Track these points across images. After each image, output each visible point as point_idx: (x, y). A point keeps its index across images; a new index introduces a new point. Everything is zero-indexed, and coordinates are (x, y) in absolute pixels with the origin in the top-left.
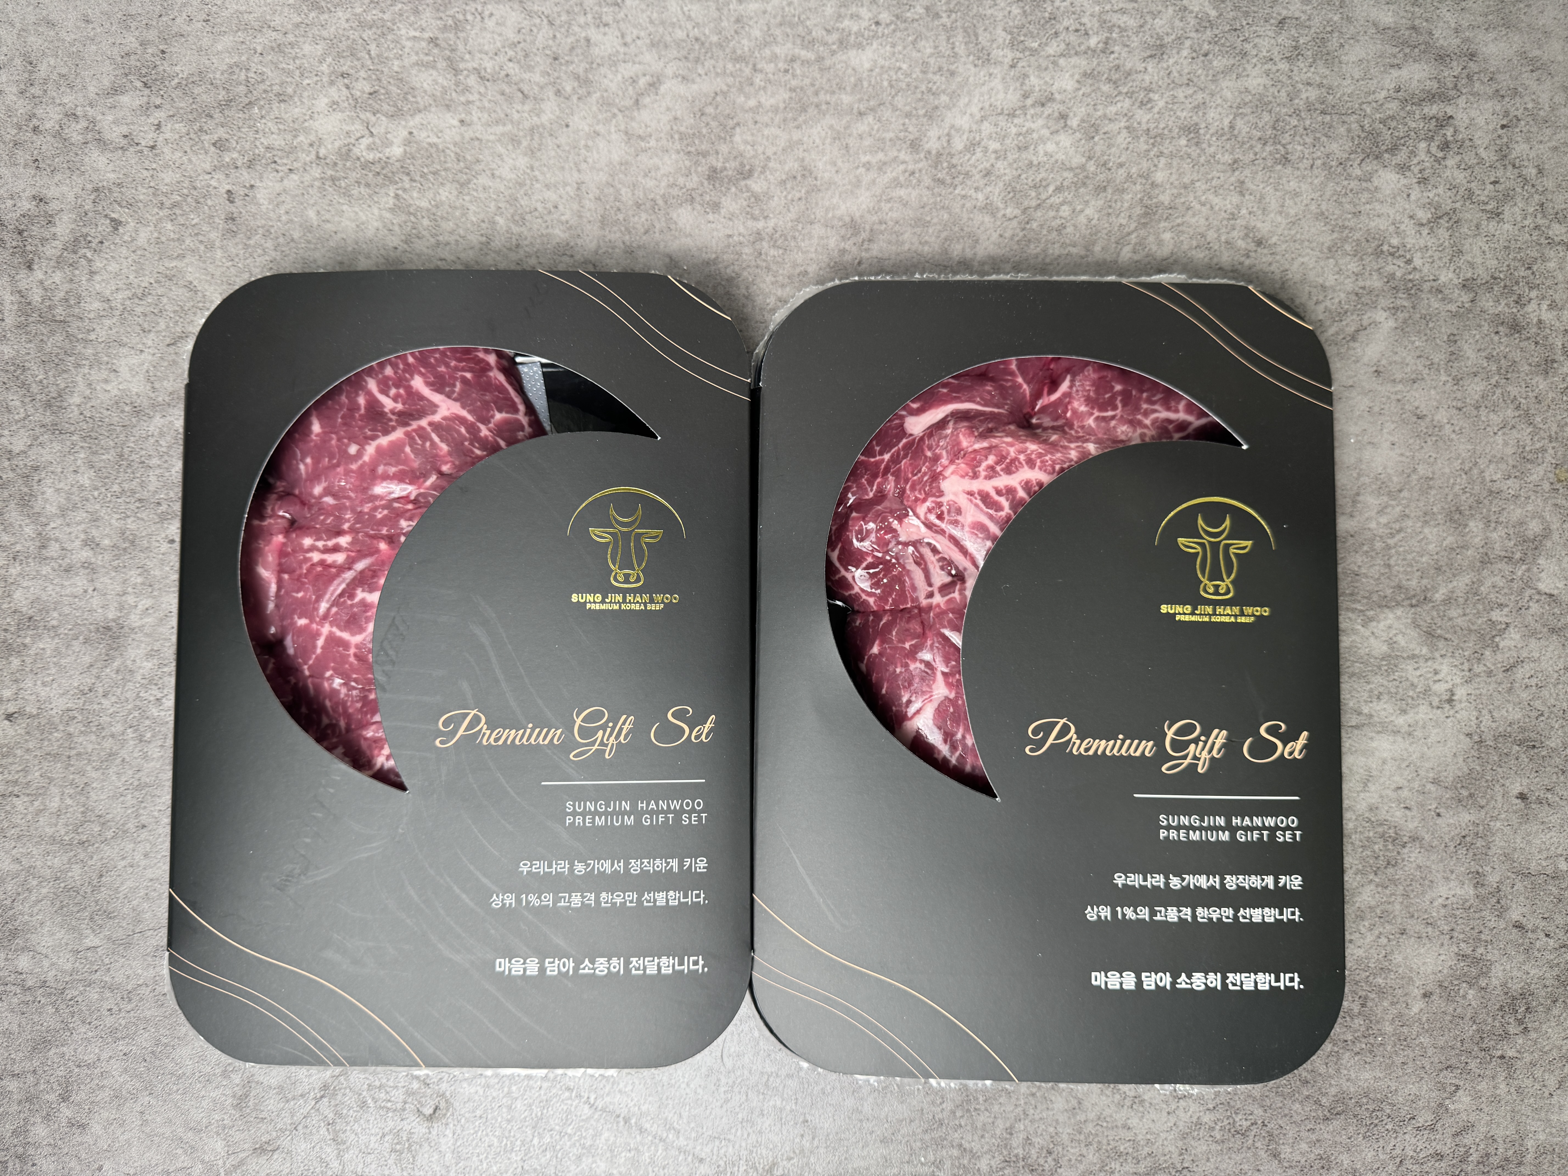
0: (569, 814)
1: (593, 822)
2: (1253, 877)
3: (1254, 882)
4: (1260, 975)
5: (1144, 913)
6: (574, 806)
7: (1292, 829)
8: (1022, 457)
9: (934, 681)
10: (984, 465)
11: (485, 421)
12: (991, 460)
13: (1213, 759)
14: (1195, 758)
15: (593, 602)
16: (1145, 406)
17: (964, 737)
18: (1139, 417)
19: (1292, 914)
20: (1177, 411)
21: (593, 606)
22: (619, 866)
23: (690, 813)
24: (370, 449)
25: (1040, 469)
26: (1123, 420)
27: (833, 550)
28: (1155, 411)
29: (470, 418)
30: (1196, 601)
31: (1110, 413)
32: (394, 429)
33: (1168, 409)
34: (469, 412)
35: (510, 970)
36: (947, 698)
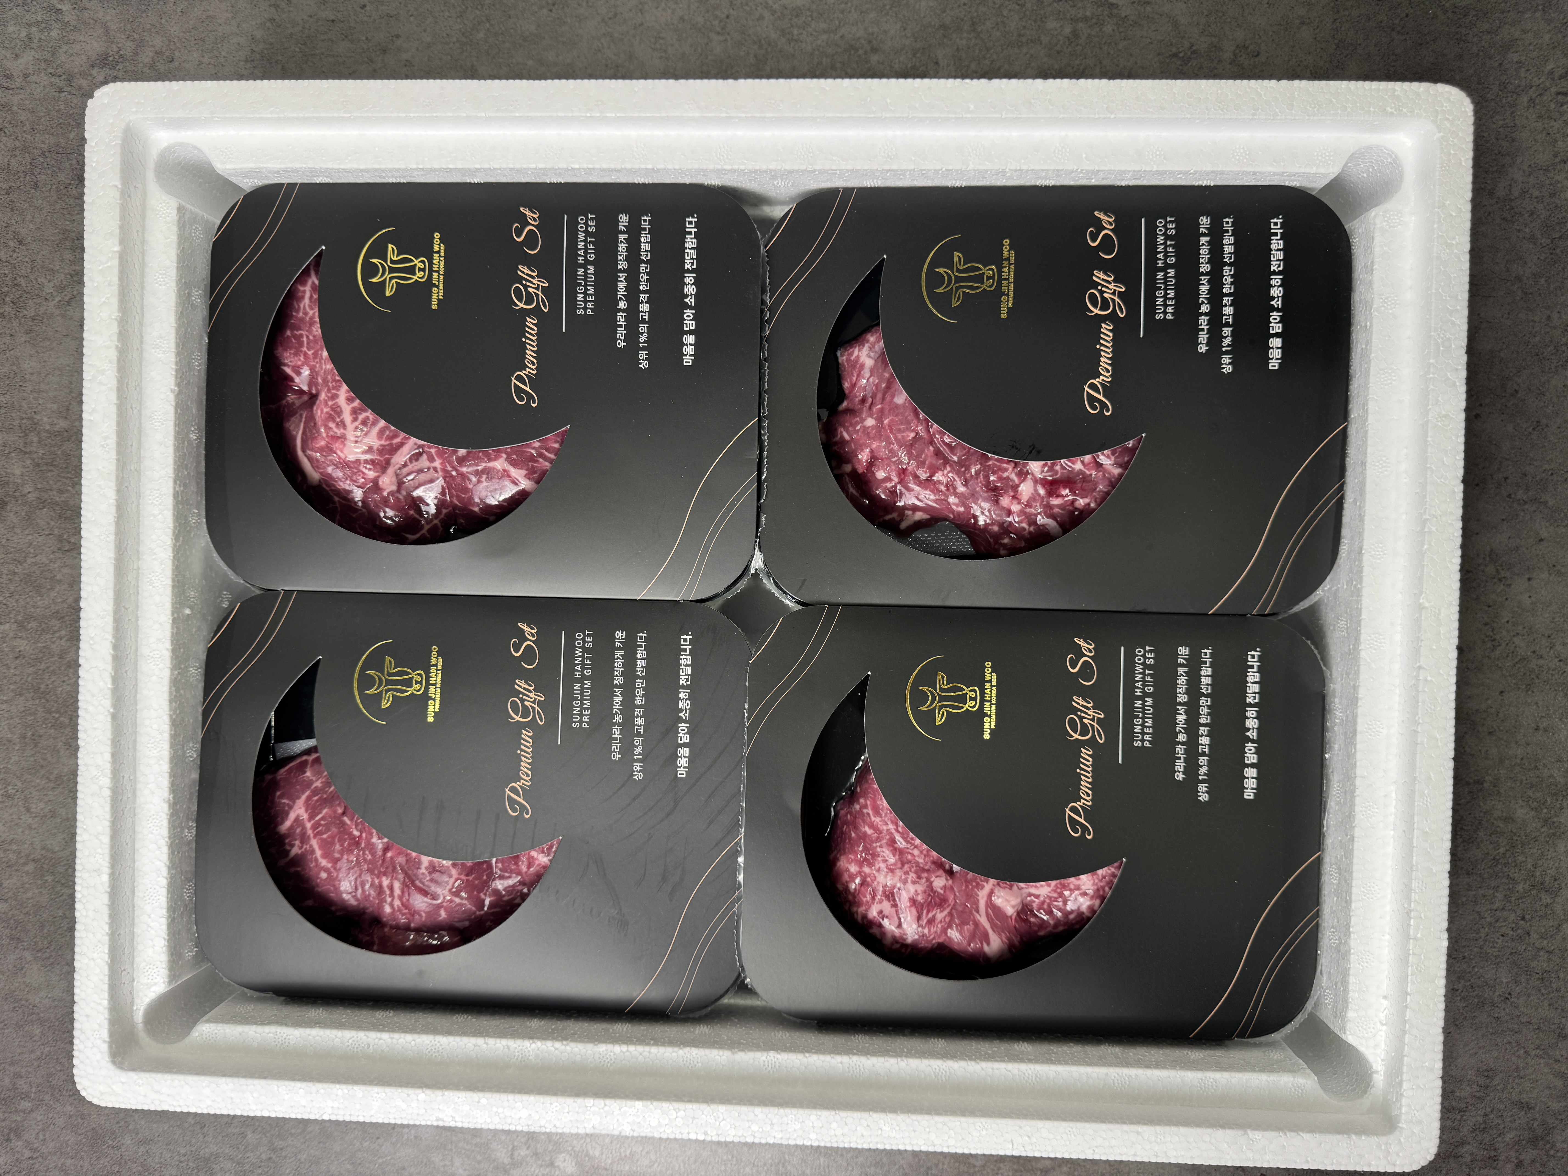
0: (581, 725)
1: (587, 709)
3: (622, 248)
4: (686, 245)
5: (643, 328)
6: (576, 722)
7: (587, 220)
8: (330, 403)
9: (494, 468)
10: (335, 430)
11: (310, 783)
12: (332, 425)
13: (538, 276)
14: (537, 288)
16: (301, 314)
17: (534, 448)
18: (308, 319)
19: (646, 222)
20: (304, 292)
22: (618, 691)
23: (584, 642)
24: (324, 863)
25: (338, 390)
26: (310, 331)
28: (304, 307)
29: (307, 793)
31: (305, 339)
32: (311, 846)
33: (303, 297)
34: (303, 793)
35: (685, 768)
36: (506, 460)
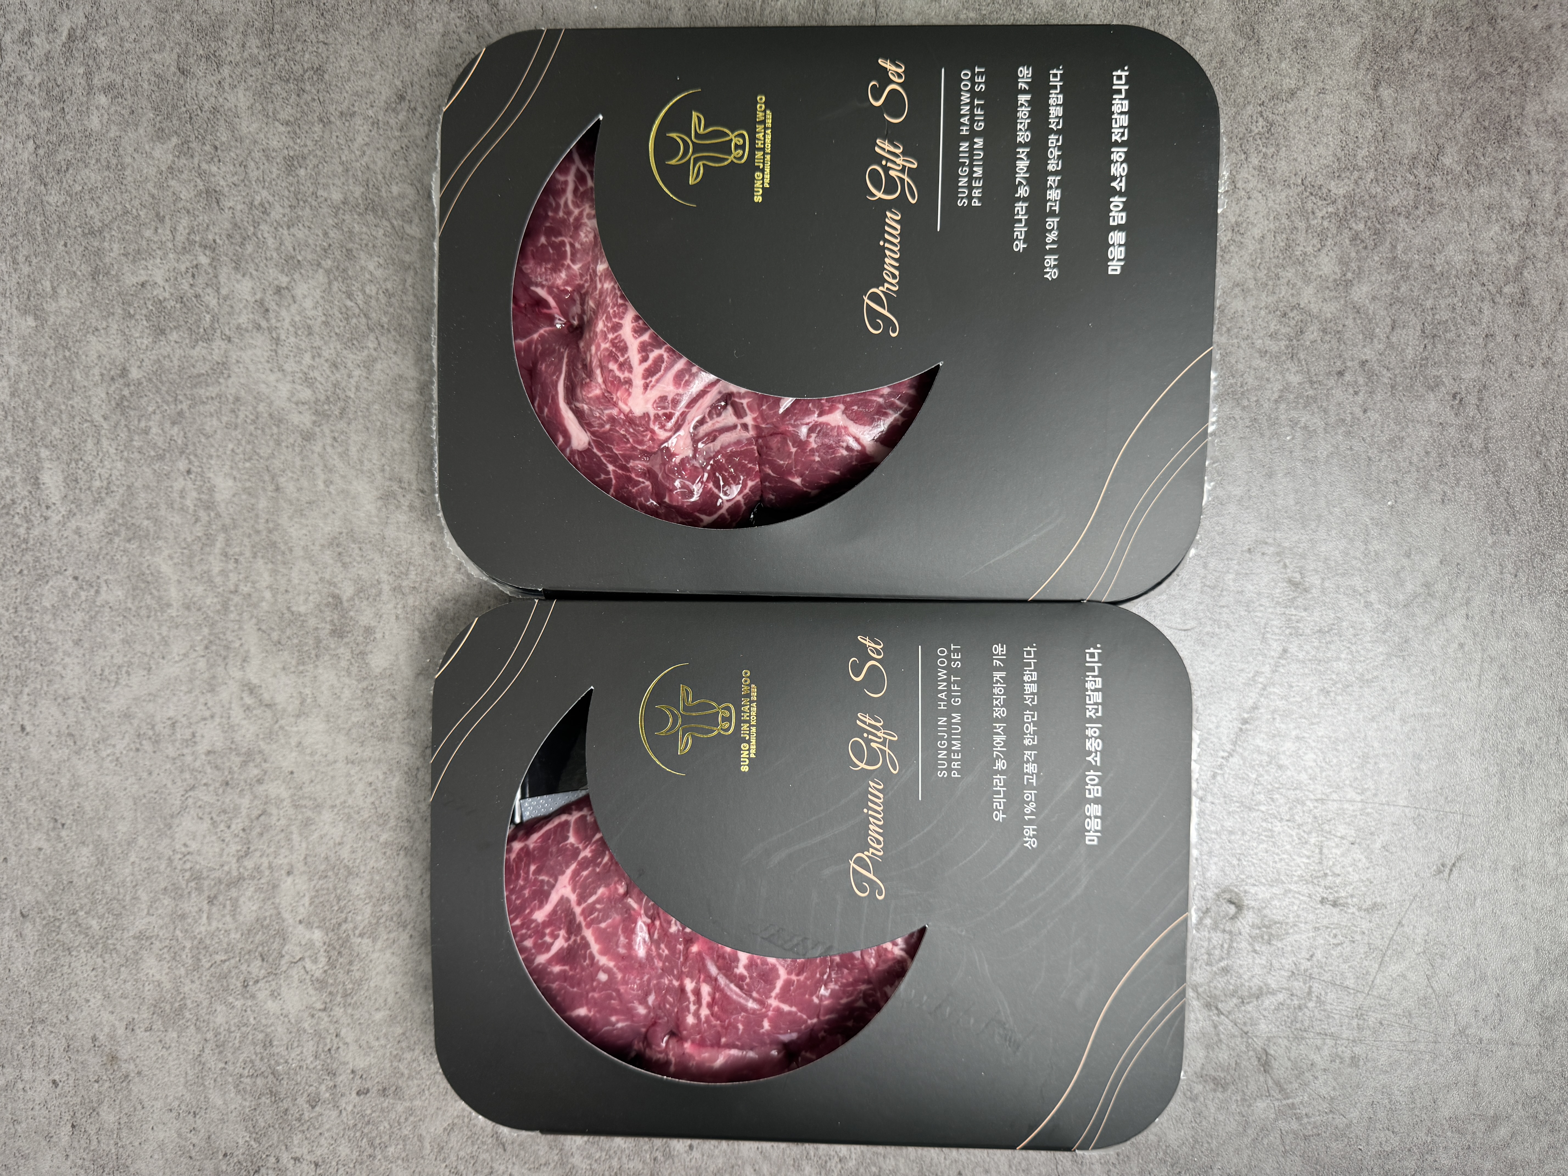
0: (949, 774)
1: (957, 752)
2: (1020, 114)
3: (1023, 113)
4: (1115, 109)
5: (1052, 222)
6: (942, 770)
7: (973, 75)
8: (611, 336)
9: (828, 424)
10: (618, 373)
11: (576, 852)
12: (613, 366)
13: (904, 153)
14: (902, 171)
15: (748, 751)
16: (561, 214)
17: (882, 396)
18: (571, 220)
19: (1056, 77)
20: (566, 183)
21: (753, 751)
22: (999, 727)
23: (950, 660)
24: (603, 960)
25: (621, 318)
26: (575, 236)
27: (702, 520)
28: (566, 204)
29: (573, 866)
30: (751, 167)
31: (568, 248)
32: (583, 938)
33: (564, 191)
34: (567, 867)
35: (1096, 831)
36: (844, 412)
